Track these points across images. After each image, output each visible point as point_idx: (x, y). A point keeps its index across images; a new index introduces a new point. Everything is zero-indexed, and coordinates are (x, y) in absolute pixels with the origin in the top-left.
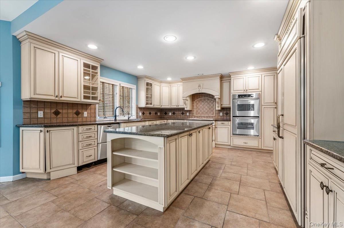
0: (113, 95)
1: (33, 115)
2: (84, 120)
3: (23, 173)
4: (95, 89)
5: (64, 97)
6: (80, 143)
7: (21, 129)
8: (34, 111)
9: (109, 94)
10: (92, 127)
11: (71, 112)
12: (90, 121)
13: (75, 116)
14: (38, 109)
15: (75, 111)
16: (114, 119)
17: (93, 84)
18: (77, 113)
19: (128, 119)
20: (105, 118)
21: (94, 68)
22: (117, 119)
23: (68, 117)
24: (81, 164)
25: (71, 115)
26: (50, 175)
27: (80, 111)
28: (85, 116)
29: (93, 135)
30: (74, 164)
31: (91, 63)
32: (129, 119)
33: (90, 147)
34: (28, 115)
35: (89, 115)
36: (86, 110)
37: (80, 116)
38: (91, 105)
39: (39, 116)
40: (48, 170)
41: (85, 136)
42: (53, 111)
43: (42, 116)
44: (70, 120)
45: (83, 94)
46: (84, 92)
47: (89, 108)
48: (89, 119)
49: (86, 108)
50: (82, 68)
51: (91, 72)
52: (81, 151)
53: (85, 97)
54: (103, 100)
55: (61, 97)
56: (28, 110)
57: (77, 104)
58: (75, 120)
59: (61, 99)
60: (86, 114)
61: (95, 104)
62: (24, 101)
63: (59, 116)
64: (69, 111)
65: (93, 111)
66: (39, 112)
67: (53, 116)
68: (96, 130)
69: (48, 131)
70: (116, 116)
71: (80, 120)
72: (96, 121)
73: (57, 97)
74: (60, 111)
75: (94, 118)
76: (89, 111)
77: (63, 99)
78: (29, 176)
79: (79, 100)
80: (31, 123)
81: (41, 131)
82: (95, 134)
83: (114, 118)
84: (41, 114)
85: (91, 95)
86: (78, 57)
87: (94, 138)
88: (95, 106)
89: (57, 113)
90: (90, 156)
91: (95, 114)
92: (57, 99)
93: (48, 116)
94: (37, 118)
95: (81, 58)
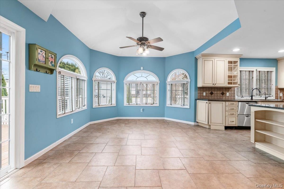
0: (249, 79)
1: (202, 95)
2: (227, 98)
3: (198, 122)
4: (235, 77)
5: (217, 84)
6: (227, 112)
7: (197, 101)
8: (202, 92)
9: (246, 79)
10: (235, 103)
11: (219, 92)
12: (231, 99)
13: (221, 95)
14: (204, 91)
15: (221, 92)
16: (250, 99)
17: (234, 74)
18: (223, 94)
19: (265, 99)
20: (242, 97)
21: (235, 62)
22: (253, 99)
23: (217, 96)
24: (227, 125)
25: (219, 95)
26: (210, 127)
27: (224, 92)
28: (227, 96)
29: (235, 109)
30: (223, 124)
31: (233, 60)
32: (267, 99)
33: (232, 116)
34: (200, 94)
35: (230, 94)
37: (224, 95)
38: (232, 88)
39: (204, 95)
40: (210, 124)
41: (230, 108)
42: (210, 92)
43: (205, 95)
44: (219, 97)
45: (227, 81)
46: (228, 80)
47: (230, 90)
48: (230, 98)
49: (228, 90)
50: (227, 64)
51: (233, 66)
52: (227, 117)
53: (229, 83)
54: (241, 84)
55: (215, 84)
56: (199, 92)
57: (223, 88)
58: (221, 98)
59: (215, 85)
60: (228, 94)
61: (234, 87)
62: (198, 87)
63: (212, 95)
64: (218, 92)
65: (233, 92)
66: (204, 93)
67: (210, 95)
68: (237, 105)
69: (210, 103)
70: (252, 96)
71: (224, 98)
72: (235, 99)
73: (213, 84)
74: (213, 92)
75: (233, 97)
76: (230, 92)
77: (216, 85)
78: (200, 124)
79: (225, 85)
80: (201, 98)
81: (207, 103)
82: (236, 108)
83: (251, 97)
84: (204, 94)
85: (233, 82)
86: (224, 58)
87: (236, 110)
88: (234, 88)
89: (212, 93)
90: (233, 122)
91: (234, 94)
92: (213, 85)
93: (208, 95)
94: (203, 96)
95: (226, 58)
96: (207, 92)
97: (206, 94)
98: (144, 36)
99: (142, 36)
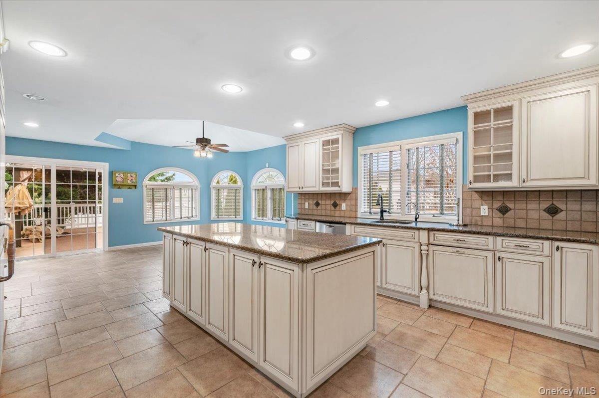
1: (303, 206)
2: (342, 214)
4: (336, 171)
8: (304, 202)
11: (329, 203)
13: (333, 208)
14: (307, 201)
15: (332, 202)
17: (333, 165)
18: (335, 205)
23: (326, 210)
25: (328, 207)
27: (338, 202)
28: (343, 209)
31: (329, 137)
34: (300, 205)
35: (348, 207)
36: (345, 200)
37: (338, 208)
42: (315, 202)
43: (307, 208)
44: (328, 212)
45: (321, 181)
47: (348, 197)
48: (347, 214)
49: (344, 198)
50: (321, 148)
51: (331, 149)
58: (333, 213)
60: (345, 206)
62: (298, 194)
64: (327, 202)
65: (353, 202)
67: (315, 207)
70: (382, 213)
71: (337, 213)
72: (357, 218)
74: (320, 202)
75: (354, 212)
76: (348, 202)
84: (306, 205)
85: (331, 181)
89: (317, 204)
91: (356, 206)
93: (311, 207)
94: (305, 209)
95: (318, 137)
96: (311, 202)
97: (309, 206)
98: (205, 137)
99: (202, 137)
